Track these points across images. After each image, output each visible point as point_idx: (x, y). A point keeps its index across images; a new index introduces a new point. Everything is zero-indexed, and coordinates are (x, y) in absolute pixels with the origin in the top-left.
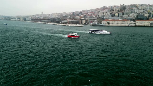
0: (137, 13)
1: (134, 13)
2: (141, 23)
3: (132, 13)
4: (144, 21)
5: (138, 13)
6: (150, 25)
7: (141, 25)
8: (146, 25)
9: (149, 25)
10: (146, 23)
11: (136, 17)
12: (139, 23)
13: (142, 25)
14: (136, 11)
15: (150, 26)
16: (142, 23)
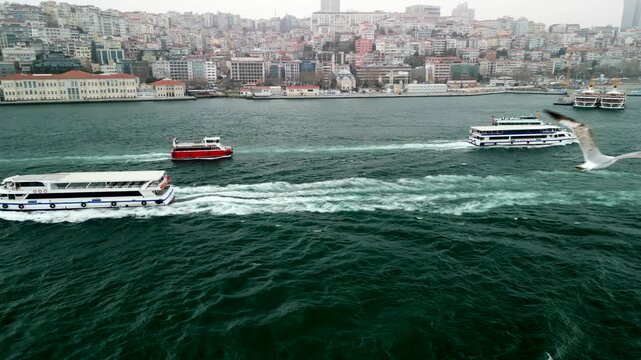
0: (41, 41)
1: (27, 43)
2: (28, 89)
3: (12, 40)
4: (40, 81)
5: (46, 41)
6: (66, 97)
7: (30, 97)
8: (50, 97)
9: (64, 96)
10: (50, 89)
11: (34, 58)
12: (20, 89)
13: (34, 97)
14: (35, 33)
15: (68, 100)
16: (33, 89)
